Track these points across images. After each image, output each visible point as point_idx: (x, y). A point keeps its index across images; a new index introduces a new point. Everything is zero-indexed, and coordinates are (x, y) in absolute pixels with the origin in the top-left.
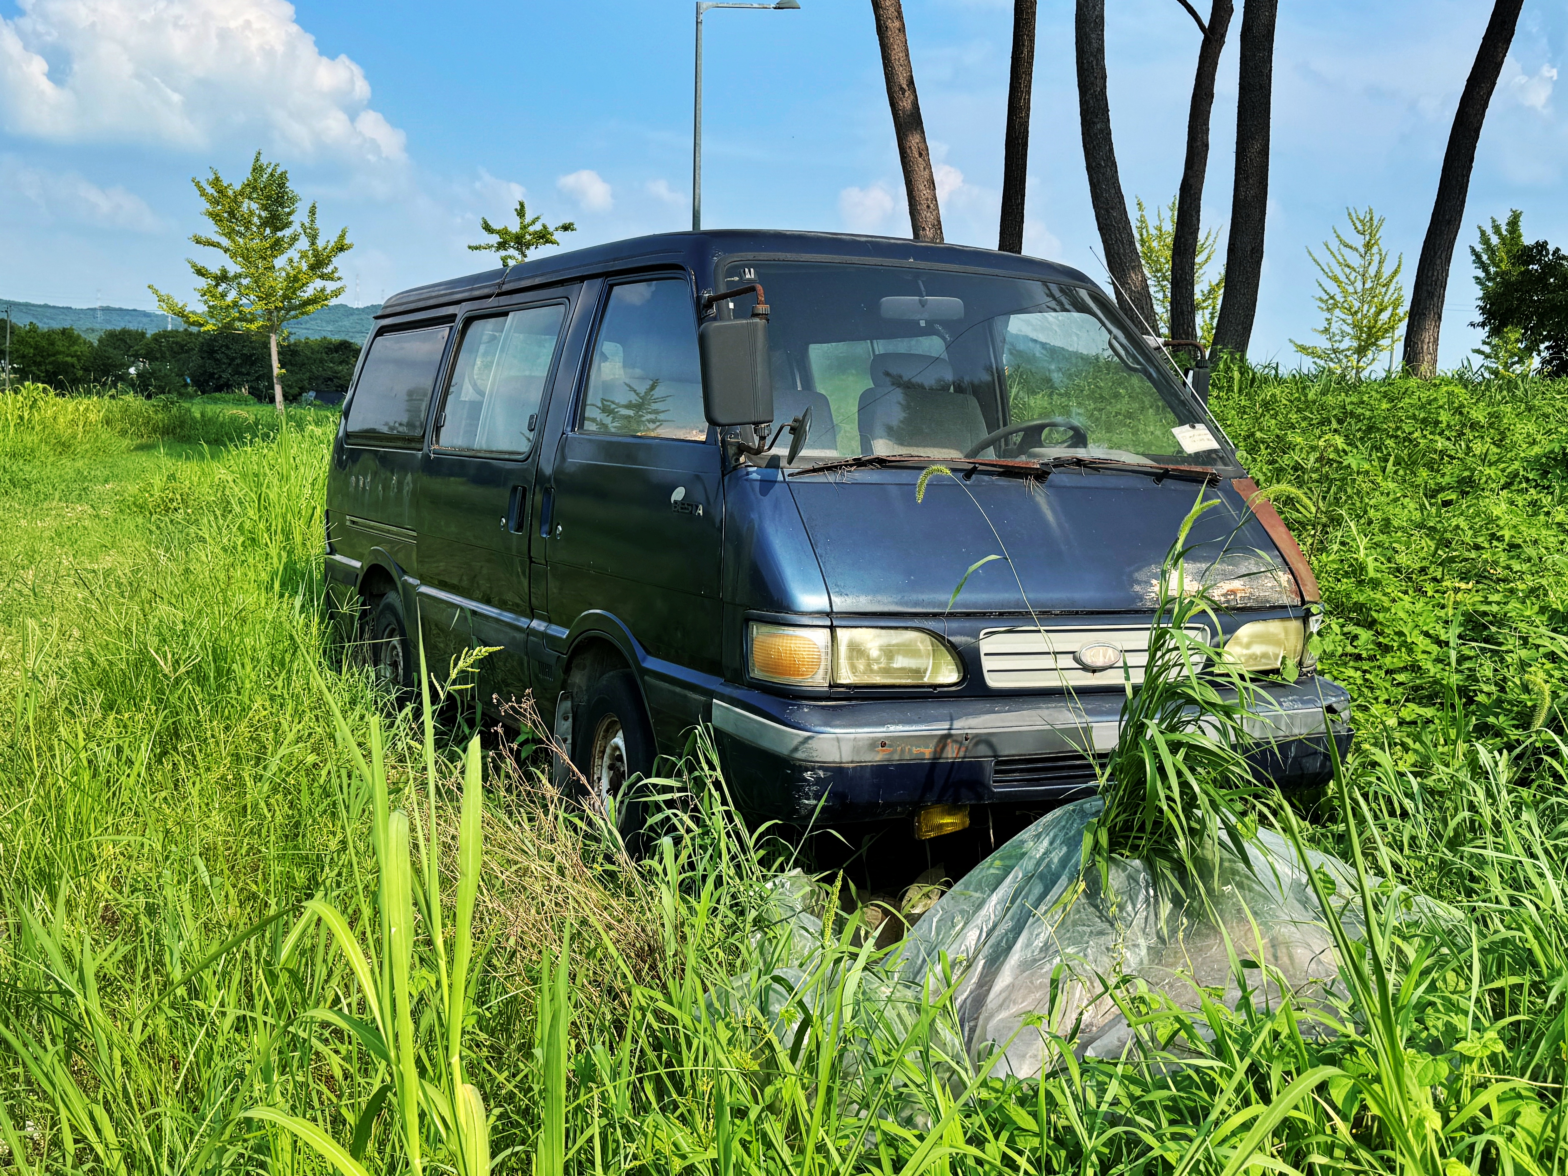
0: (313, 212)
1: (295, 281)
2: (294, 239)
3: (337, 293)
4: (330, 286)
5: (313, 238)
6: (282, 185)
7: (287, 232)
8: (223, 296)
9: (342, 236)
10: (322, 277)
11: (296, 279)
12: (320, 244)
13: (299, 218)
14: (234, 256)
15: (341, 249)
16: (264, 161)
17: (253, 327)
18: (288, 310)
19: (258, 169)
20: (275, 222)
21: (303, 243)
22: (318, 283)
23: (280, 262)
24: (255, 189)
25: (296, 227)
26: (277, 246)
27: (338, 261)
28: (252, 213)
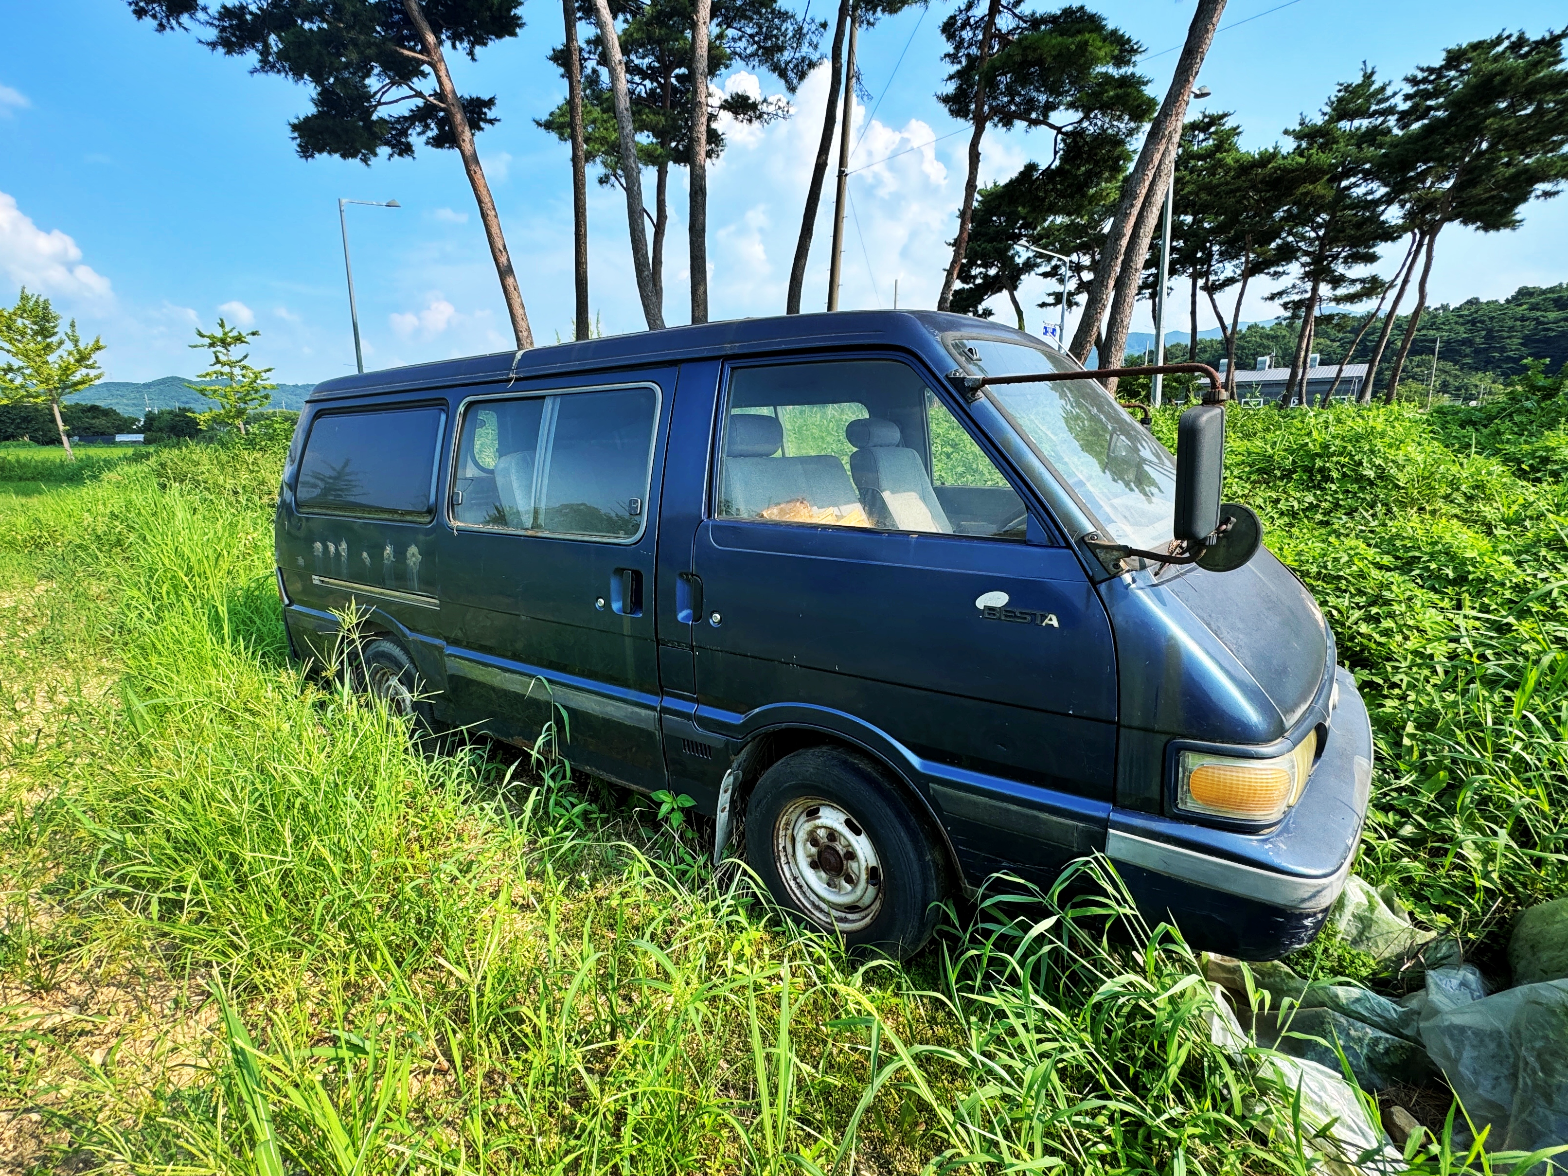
0: (73, 325)
1: (66, 370)
2: (61, 343)
3: (98, 377)
4: (93, 373)
5: (76, 342)
6: (45, 308)
7: (54, 340)
8: (12, 381)
9: (97, 341)
10: (86, 367)
11: (67, 368)
12: (82, 346)
13: (62, 329)
14: (15, 355)
15: (98, 349)
16: (28, 292)
17: (39, 400)
18: (64, 389)
19: (24, 298)
20: (44, 332)
21: (69, 346)
22: (84, 371)
23: (51, 358)
24: (25, 311)
25: (61, 335)
26: (48, 348)
27: (95, 356)
28: (25, 326)
